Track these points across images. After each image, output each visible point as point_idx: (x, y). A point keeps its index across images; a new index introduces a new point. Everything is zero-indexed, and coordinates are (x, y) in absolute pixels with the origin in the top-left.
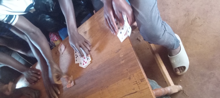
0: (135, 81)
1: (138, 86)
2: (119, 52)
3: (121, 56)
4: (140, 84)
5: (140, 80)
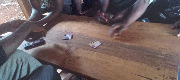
0: (164, 74)
1: (163, 79)
2: (164, 50)
3: (163, 53)
4: (166, 79)
5: (170, 77)
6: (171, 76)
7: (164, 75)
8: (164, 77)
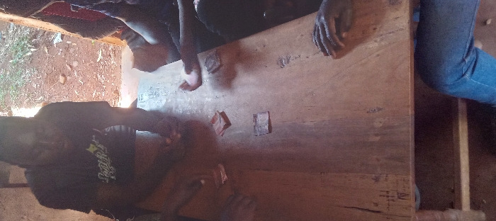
0: (387, 190)
1: (387, 202)
2: (377, 113)
4: (393, 200)
5: (398, 193)
6: (400, 190)
7: (387, 192)
8: (388, 197)
